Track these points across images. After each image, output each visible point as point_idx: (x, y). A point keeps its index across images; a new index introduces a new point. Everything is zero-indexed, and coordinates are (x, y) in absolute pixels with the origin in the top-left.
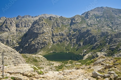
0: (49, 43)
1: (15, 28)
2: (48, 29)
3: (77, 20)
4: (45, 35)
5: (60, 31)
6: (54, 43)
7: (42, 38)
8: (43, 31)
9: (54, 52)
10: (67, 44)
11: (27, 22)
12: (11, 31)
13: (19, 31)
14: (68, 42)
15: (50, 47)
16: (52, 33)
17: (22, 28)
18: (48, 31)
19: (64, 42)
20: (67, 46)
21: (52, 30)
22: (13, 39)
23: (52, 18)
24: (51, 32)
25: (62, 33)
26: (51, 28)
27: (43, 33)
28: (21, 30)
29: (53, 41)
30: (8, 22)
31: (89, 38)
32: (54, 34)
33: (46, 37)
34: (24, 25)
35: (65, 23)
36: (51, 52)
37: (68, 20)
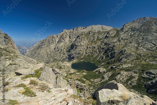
0: (82, 54)
1: (68, 39)
2: (85, 42)
3: (112, 34)
6: (86, 54)
7: (79, 50)
9: (83, 61)
11: (76, 34)
12: (66, 41)
14: (97, 54)
15: (82, 57)
17: (73, 39)
18: (84, 44)
19: (94, 54)
20: (95, 57)
21: (88, 43)
22: (64, 48)
23: (91, 33)
24: (87, 45)
25: (94, 46)
27: (81, 45)
28: (72, 41)
29: (86, 52)
30: (64, 35)
31: (111, 53)
32: (88, 47)
33: (81, 49)
35: (100, 36)
36: (82, 61)
37: (104, 34)
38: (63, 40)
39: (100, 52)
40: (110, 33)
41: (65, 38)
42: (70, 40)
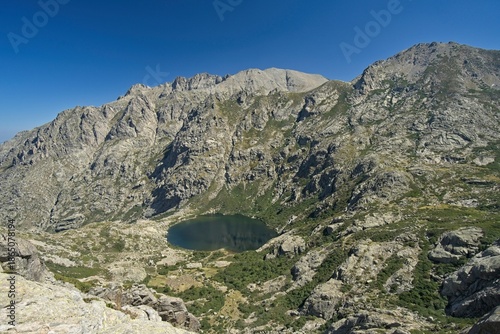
0: (213, 182)
1: (152, 123)
2: (221, 135)
3: (323, 103)
4: (207, 158)
5: (256, 145)
6: (227, 182)
7: (197, 168)
8: (205, 143)
9: (217, 214)
10: (266, 187)
11: (187, 104)
12: (142, 134)
13: (162, 133)
14: (271, 183)
15: (213, 195)
16: (230, 150)
17: (171, 123)
18: (220, 144)
19: (258, 181)
20: (263, 193)
21: (235, 138)
22: (137, 163)
23: (243, 99)
24: (230, 146)
25: (258, 151)
26: (232, 134)
27: (205, 149)
28: (168, 131)
29: (227, 175)
30: (135, 108)
31: (324, 175)
32: (236, 154)
33: (208, 165)
34: (177, 115)
35: (281, 112)
36: (212, 211)
37: (296, 103)
38: (130, 129)
39: (280, 171)
40: (318, 100)
41: (138, 122)
42: (163, 126)
